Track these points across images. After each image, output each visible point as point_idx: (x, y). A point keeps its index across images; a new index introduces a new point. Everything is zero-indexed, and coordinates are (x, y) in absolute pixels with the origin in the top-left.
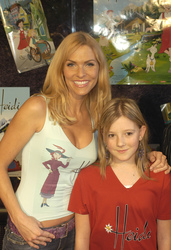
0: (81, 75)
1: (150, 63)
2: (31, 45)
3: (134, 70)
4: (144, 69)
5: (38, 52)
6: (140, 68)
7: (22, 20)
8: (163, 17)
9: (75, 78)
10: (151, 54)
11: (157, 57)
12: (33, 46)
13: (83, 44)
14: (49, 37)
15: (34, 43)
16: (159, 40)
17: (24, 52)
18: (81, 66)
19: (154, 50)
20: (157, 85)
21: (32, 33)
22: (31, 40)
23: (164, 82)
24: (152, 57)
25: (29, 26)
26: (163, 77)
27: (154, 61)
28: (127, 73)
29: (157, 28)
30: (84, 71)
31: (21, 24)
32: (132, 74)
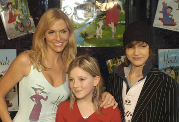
0: (59, 39)
1: (99, 32)
2: (17, 20)
3: (88, 38)
4: (95, 36)
5: (22, 25)
6: (92, 36)
7: (11, 3)
8: (107, 2)
9: (54, 41)
10: (99, 26)
11: (103, 29)
12: (19, 21)
13: (59, 18)
14: (29, 15)
15: (19, 19)
16: (105, 17)
17: (13, 25)
18: (58, 33)
19: (101, 24)
20: (104, 47)
21: (18, 12)
22: (17, 16)
23: (108, 45)
24: (100, 28)
25: (16, 7)
26: (107, 42)
27: (102, 31)
28: (83, 39)
29: (103, 9)
30: (60, 37)
31: (10, 6)
32: (87, 40)
